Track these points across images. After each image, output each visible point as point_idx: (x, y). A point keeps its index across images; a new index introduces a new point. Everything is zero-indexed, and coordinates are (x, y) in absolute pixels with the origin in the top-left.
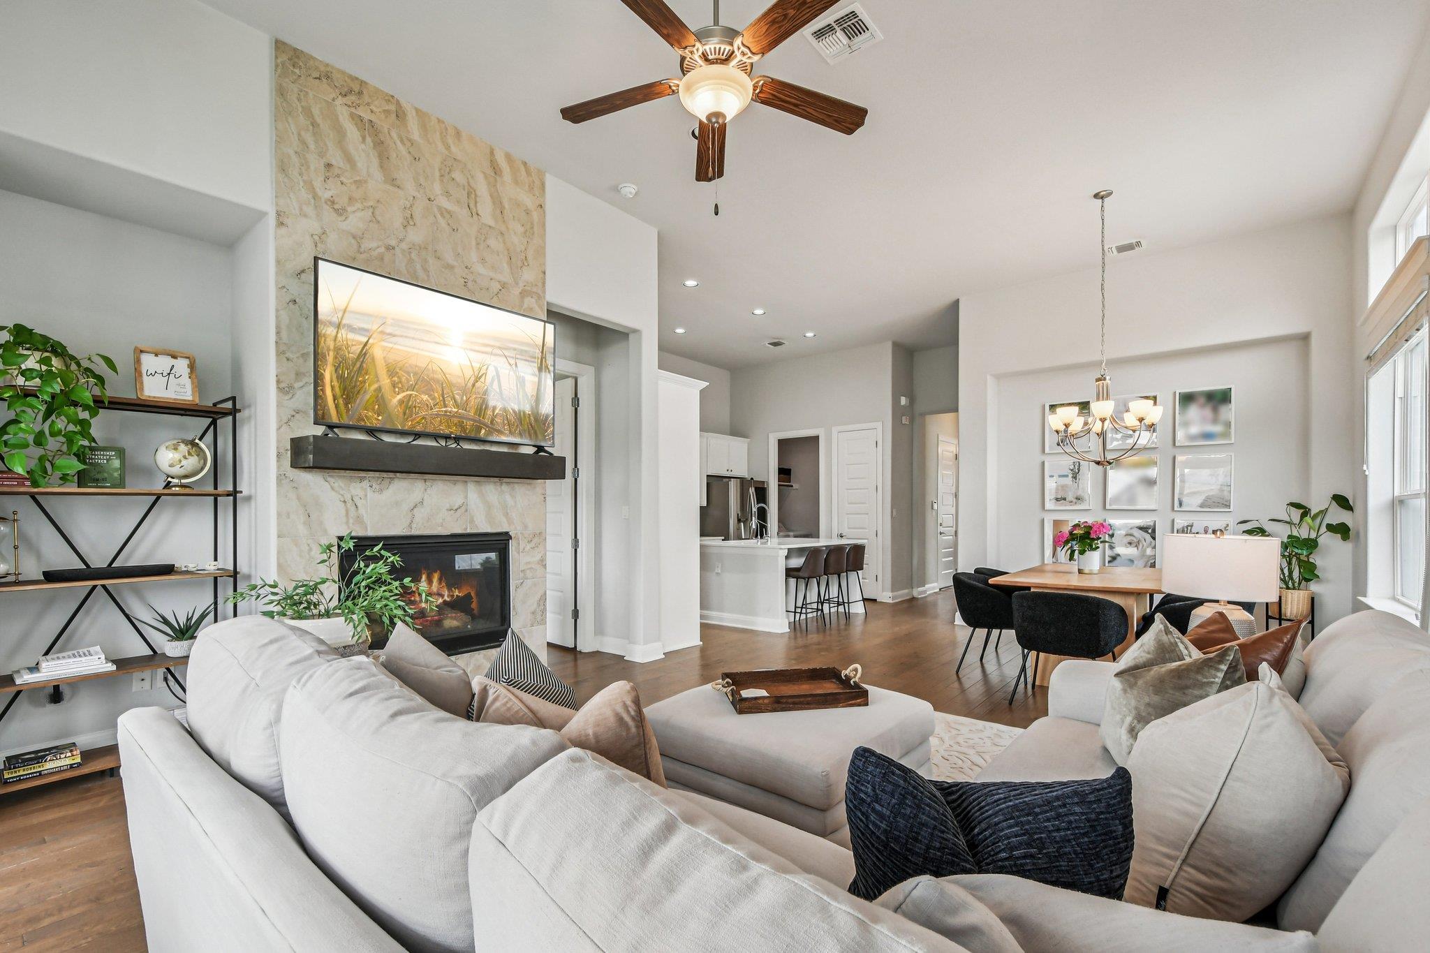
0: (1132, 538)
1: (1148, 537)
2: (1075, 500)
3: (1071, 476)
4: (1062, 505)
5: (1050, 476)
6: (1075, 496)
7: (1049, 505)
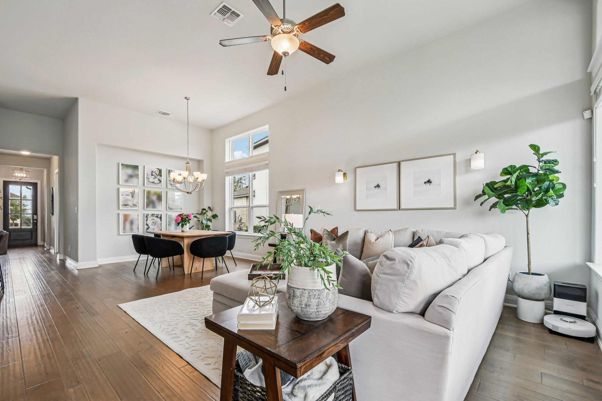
0: (154, 221)
1: (159, 220)
2: (133, 206)
3: (131, 195)
4: (127, 208)
5: (122, 195)
6: (133, 204)
7: (121, 208)
